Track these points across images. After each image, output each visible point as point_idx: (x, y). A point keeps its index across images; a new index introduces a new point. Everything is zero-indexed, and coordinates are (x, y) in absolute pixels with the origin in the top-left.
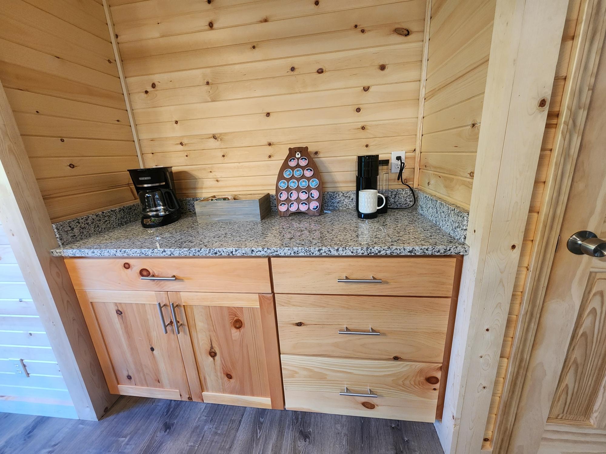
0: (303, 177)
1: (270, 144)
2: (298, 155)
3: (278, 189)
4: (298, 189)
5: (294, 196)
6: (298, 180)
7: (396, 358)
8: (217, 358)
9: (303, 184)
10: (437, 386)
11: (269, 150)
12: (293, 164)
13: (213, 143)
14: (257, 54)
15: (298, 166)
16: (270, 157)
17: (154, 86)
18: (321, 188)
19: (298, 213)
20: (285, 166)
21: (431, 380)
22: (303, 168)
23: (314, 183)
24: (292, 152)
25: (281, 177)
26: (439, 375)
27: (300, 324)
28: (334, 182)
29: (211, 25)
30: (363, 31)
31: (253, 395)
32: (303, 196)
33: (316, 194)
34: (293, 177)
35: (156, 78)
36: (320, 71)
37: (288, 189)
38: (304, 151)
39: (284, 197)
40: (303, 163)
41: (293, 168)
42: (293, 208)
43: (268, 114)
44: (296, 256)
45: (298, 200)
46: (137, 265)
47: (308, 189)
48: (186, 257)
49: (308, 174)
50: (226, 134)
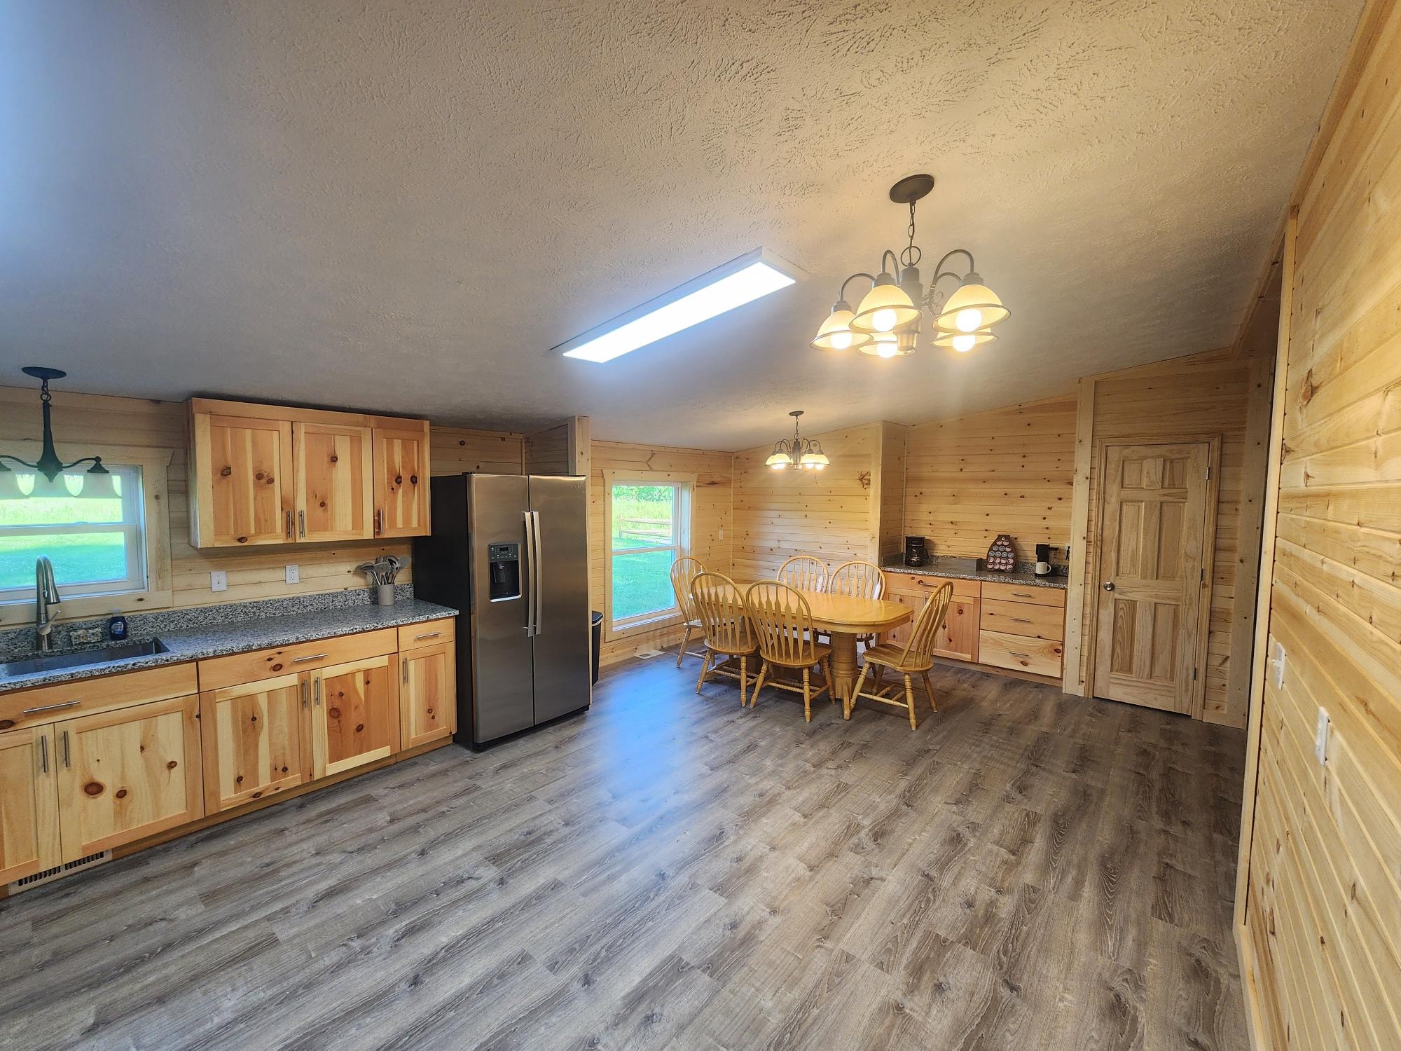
0: (1005, 551)
1: (986, 530)
2: (1003, 539)
3: (988, 556)
4: (1001, 557)
5: (998, 561)
6: (1001, 552)
7: (1039, 637)
8: (946, 629)
9: (1004, 555)
10: (1060, 654)
11: (986, 534)
12: (999, 543)
13: (950, 526)
14: (986, 485)
15: (1002, 545)
16: (985, 537)
17: (921, 493)
18: (1016, 558)
19: (999, 571)
20: (994, 544)
21: (1057, 651)
22: (1005, 546)
23: (1011, 555)
24: (1000, 537)
25: (991, 549)
26: (1061, 648)
27: (992, 614)
28: (1026, 556)
29: (961, 470)
30: (1049, 481)
31: (961, 653)
32: (1003, 561)
33: (1011, 561)
34: (998, 550)
35: (923, 490)
36: (1022, 497)
37: (994, 557)
38: (1007, 537)
39: (991, 560)
40: (1006, 544)
41: (999, 546)
42: (997, 567)
43: (988, 515)
44: (994, 582)
45: (1000, 563)
46: (918, 578)
47: (1007, 558)
48: (944, 577)
49: (1008, 550)
50: (959, 522)
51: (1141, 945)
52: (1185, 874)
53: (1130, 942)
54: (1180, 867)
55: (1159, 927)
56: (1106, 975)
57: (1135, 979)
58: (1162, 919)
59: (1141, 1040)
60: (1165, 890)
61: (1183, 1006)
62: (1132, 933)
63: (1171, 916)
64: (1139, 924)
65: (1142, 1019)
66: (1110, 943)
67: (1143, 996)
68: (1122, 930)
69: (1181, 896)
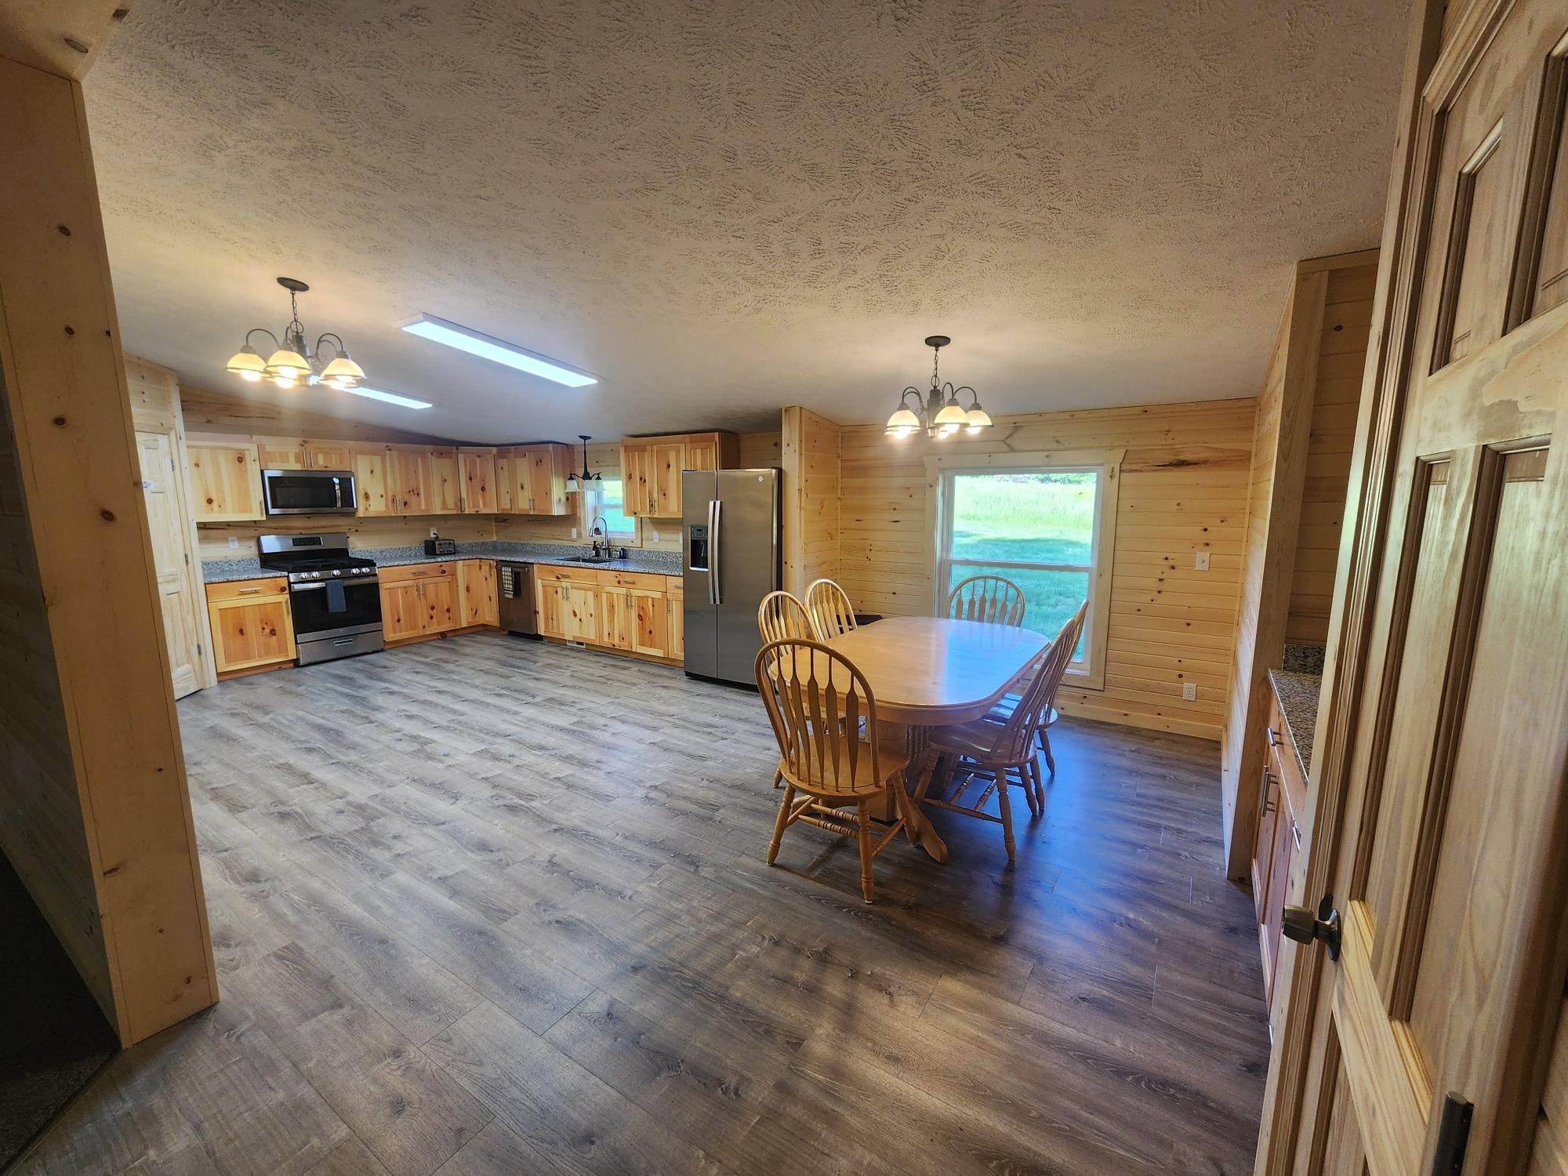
51: (277, 917)
52: (314, 1015)
53: (285, 910)
54: (325, 1017)
55: (279, 940)
56: (277, 883)
57: (260, 898)
58: (284, 948)
59: (226, 879)
60: (309, 975)
61: (216, 911)
62: (292, 917)
63: (281, 958)
64: (295, 926)
65: (234, 886)
66: (297, 897)
67: (244, 895)
68: (299, 911)
69: (292, 985)
